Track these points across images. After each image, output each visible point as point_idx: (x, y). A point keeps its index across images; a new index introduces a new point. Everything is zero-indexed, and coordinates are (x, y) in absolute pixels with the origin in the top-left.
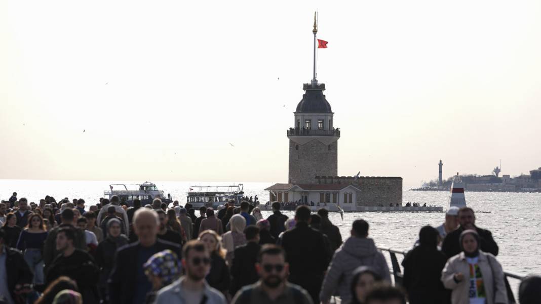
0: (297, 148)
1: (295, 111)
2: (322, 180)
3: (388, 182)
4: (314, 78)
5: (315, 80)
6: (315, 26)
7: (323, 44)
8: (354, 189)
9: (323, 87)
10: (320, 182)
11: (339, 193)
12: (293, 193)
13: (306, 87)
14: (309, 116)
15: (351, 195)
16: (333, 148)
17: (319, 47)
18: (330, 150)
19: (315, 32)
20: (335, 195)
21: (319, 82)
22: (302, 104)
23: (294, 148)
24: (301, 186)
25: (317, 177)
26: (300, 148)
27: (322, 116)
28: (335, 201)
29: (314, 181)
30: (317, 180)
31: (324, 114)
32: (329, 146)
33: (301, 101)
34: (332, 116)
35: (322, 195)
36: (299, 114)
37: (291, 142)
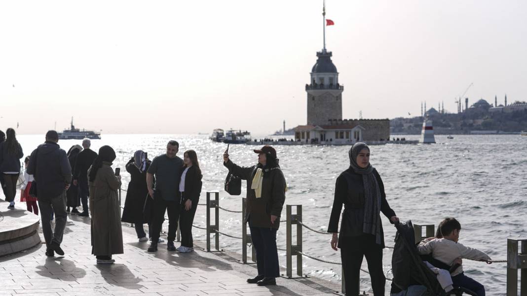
0: (313, 99)
1: (311, 71)
2: (334, 122)
3: (381, 123)
4: (324, 47)
5: (325, 50)
6: (324, 10)
7: (330, 23)
8: (361, 128)
9: (330, 54)
10: (332, 123)
11: (350, 131)
12: (314, 132)
13: (318, 54)
14: (322, 75)
15: (358, 133)
16: (339, 98)
17: (327, 25)
18: (337, 100)
19: (324, 14)
20: (347, 133)
21: (328, 51)
22: (316, 67)
23: (311, 99)
24: (321, 126)
25: (329, 120)
26: (315, 99)
27: (331, 75)
28: (347, 137)
29: (327, 123)
30: (330, 122)
31: (332, 73)
32: (337, 97)
33: (316, 65)
34: (338, 75)
35: (337, 133)
36: (314, 74)
37: (309, 95)
